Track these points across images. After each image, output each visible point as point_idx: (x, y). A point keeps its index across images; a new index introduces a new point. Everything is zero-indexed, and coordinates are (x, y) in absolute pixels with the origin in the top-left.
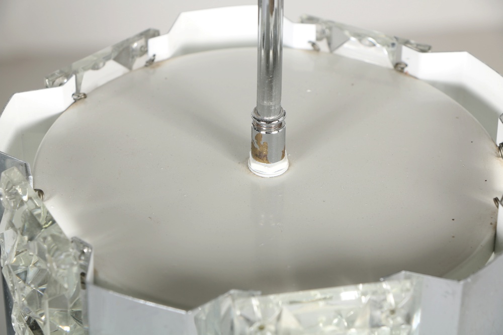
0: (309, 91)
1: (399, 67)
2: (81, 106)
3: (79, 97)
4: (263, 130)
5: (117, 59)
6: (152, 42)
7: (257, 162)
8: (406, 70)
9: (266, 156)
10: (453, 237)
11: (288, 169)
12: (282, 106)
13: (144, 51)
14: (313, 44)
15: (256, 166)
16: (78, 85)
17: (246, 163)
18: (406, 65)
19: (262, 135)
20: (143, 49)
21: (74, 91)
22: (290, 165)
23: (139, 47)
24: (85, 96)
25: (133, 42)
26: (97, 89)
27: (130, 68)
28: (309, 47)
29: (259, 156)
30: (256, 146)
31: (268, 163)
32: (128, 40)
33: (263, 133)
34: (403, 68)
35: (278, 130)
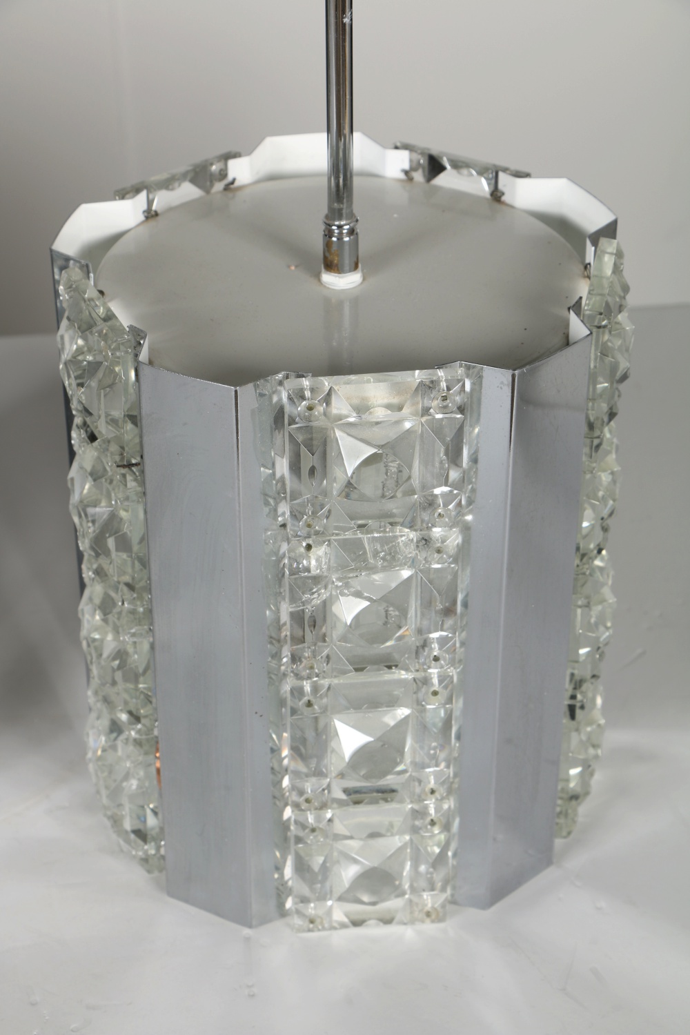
0: (395, 215)
1: (496, 195)
2: (152, 223)
3: (150, 215)
4: (334, 237)
5: (194, 181)
6: (232, 164)
7: (328, 273)
8: (503, 198)
9: (337, 265)
10: (522, 343)
11: (362, 283)
12: (354, 211)
13: (223, 174)
14: (406, 173)
15: (328, 278)
16: (150, 203)
17: (318, 276)
18: (503, 194)
19: (333, 241)
20: (222, 172)
21: (145, 207)
22: (364, 279)
23: (218, 170)
24: (156, 214)
25: (212, 164)
26: (171, 209)
27: (207, 191)
28: (402, 176)
29: (330, 266)
30: (327, 254)
31: (340, 273)
32: (206, 161)
33: (334, 239)
34: (500, 197)
35: (350, 237)
